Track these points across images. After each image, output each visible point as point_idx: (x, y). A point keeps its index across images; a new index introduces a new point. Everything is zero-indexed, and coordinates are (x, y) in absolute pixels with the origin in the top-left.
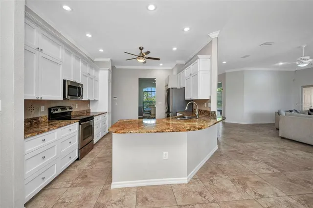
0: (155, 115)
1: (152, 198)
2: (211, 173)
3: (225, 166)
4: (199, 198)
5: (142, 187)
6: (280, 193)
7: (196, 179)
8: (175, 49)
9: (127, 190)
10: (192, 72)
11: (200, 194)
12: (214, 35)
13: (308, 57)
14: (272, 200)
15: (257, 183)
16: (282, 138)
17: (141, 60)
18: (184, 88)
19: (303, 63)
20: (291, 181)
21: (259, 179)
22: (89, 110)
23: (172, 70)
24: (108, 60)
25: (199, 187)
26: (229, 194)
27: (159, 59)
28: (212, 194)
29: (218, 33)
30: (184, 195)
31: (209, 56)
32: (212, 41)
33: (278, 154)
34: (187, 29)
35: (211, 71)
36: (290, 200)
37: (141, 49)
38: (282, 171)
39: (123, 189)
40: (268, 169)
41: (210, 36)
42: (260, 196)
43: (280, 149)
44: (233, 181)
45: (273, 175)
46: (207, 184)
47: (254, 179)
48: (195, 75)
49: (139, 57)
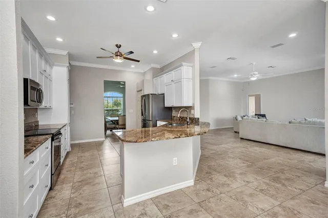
0: (125, 125)
1: (172, 204)
2: (207, 173)
3: (214, 165)
4: (210, 194)
5: (157, 197)
6: (258, 178)
7: (198, 180)
8: (155, 52)
9: (143, 204)
10: (174, 79)
11: (208, 190)
12: (197, 45)
13: (257, 73)
14: (255, 183)
15: (241, 174)
16: (241, 138)
17: (119, 60)
18: (164, 94)
19: (254, 77)
20: (260, 168)
21: (241, 171)
22: (38, 122)
23: (144, 74)
24: (65, 53)
25: (203, 186)
26: (228, 185)
27: (139, 61)
28: (217, 189)
29: (200, 45)
30: (197, 195)
31: (192, 64)
32: (194, 50)
33: (245, 151)
34: (175, 36)
35: (193, 79)
36: (265, 181)
37: (119, 46)
38: (252, 163)
39: (138, 204)
40: (243, 163)
41: (194, 45)
42: (247, 182)
43: (244, 147)
44: (225, 176)
45: (248, 166)
46: (209, 182)
47: (239, 172)
48: (179, 82)
49: (117, 56)
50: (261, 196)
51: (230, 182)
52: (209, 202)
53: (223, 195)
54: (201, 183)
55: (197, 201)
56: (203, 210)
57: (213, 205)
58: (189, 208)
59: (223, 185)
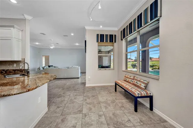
4: (61, 108)
6: (71, 92)
11: (58, 107)
14: (72, 94)
15: (64, 93)
19: (52, 47)
20: (67, 88)
25: (53, 107)
28: (61, 104)
30: (56, 113)
50: (78, 97)
51: (63, 99)
52: (65, 111)
53: (66, 105)
54: (50, 107)
55: (60, 115)
56: (66, 116)
57: (68, 111)
58: (59, 120)
59: (62, 101)
